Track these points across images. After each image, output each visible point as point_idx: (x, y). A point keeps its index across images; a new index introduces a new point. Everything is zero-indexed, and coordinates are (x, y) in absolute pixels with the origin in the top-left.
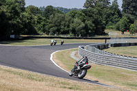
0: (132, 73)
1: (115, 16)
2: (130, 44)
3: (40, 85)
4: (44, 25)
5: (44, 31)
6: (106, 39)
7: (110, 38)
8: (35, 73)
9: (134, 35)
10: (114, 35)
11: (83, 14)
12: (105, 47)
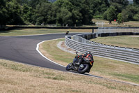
0: (119, 62)
1: (103, 5)
2: (117, 34)
3: (24, 76)
4: (30, 15)
5: (30, 21)
6: (93, 28)
7: (97, 28)
8: (19, 64)
9: (122, 25)
10: (101, 24)
11: (70, 3)
12: (93, 36)
